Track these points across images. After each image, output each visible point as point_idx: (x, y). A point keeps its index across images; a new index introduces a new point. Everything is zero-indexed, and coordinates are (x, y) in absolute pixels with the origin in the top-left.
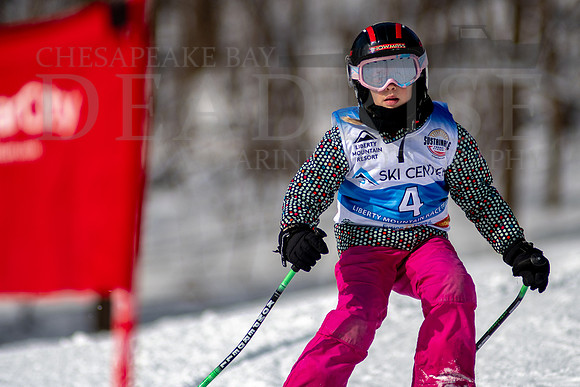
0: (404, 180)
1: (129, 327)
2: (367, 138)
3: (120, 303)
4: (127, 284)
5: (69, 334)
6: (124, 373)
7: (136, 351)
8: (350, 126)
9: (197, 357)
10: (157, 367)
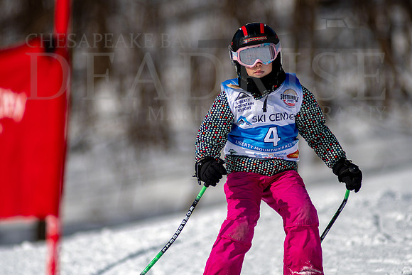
0: (268, 122)
1: (56, 238)
2: (243, 97)
3: (51, 224)
4: (56, 212)
5: (19, 243)
6: (54, 267)
7: (61, 254)
8: (232, 90)
9: (99, 257)
10: (74, 263)
